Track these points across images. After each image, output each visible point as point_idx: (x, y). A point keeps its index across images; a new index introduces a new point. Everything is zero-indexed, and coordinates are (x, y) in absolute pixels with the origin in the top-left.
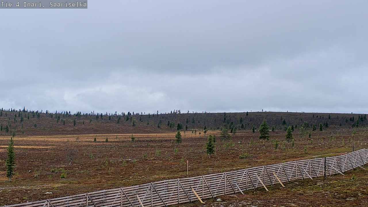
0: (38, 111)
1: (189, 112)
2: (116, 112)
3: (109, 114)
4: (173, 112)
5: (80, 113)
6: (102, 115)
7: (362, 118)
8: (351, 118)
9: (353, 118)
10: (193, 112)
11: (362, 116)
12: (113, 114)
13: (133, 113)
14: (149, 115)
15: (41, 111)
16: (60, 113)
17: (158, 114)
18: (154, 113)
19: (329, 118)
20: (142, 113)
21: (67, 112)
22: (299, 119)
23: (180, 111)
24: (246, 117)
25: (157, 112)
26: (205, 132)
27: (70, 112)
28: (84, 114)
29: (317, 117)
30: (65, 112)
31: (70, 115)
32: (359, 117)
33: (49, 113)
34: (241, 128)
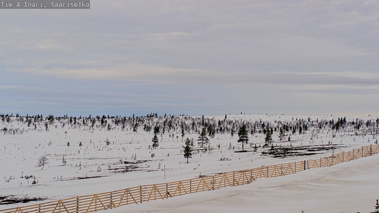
0: (8, 115)
1: (166, 115)
2: (90, 116)
3: (83, 117)
4: (149, 116)
5: (53, 116)
6: (75, 118)
7: (342, 120)
8: (331, 121)
9: (333, 120)
10: (170, 115)
11: (342, 118)
12: (87, 118)
13: (108, 116)
14: (125, 118)
15: (11, 115)
16: (31, 117)
17: (134, 117)
18: (130, 117)
19: (309, 121)
20: (117, 116)
21: (38, 116)
22: (278, 122)
23: (156, 114)
24: (224, 120)
25: (133, 115)
26: (183, 136)
27: (42, 115)
28: (56, 118)
29: (297, 119)
30: (37, 116)
31: (42, 118)
32: (339, 119)
33: (19, 116)
34: (219, 132)
